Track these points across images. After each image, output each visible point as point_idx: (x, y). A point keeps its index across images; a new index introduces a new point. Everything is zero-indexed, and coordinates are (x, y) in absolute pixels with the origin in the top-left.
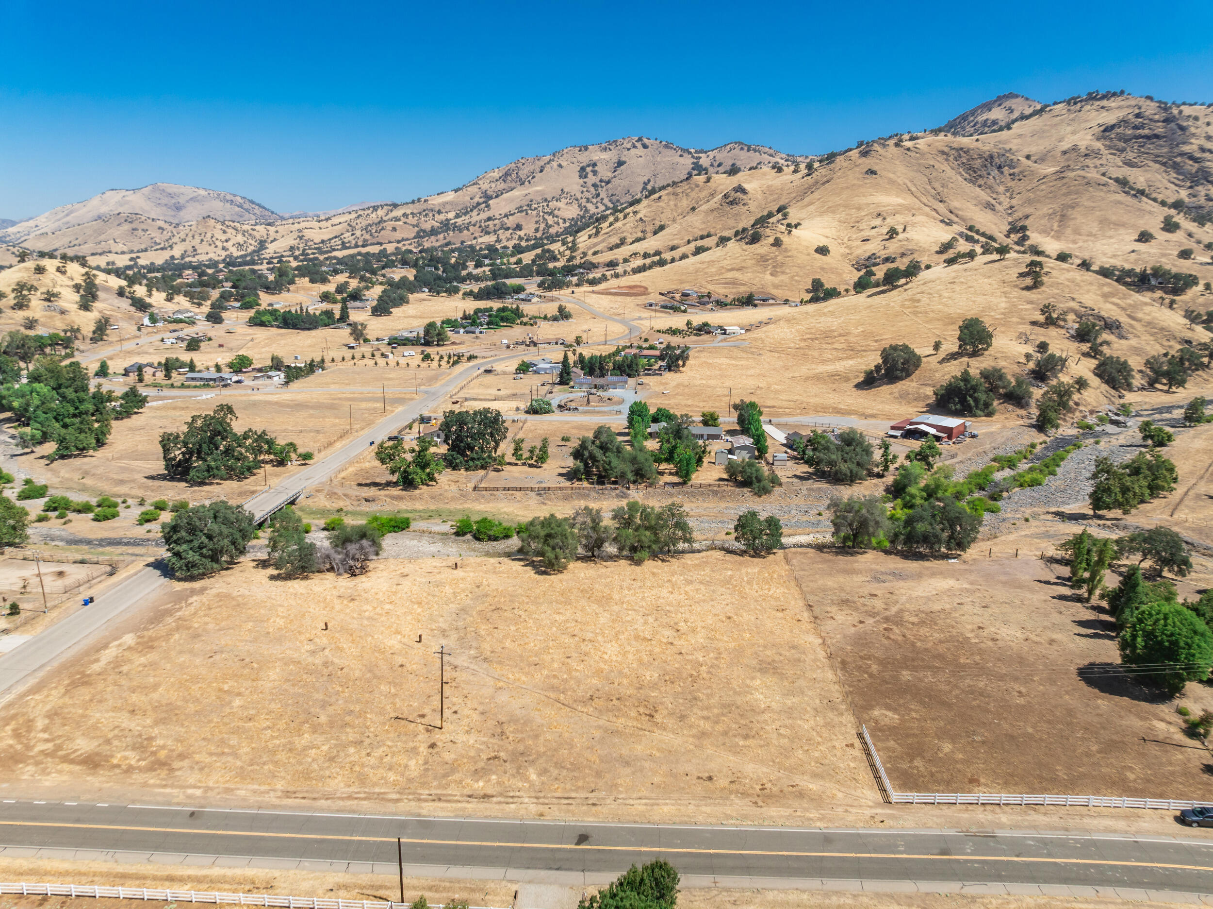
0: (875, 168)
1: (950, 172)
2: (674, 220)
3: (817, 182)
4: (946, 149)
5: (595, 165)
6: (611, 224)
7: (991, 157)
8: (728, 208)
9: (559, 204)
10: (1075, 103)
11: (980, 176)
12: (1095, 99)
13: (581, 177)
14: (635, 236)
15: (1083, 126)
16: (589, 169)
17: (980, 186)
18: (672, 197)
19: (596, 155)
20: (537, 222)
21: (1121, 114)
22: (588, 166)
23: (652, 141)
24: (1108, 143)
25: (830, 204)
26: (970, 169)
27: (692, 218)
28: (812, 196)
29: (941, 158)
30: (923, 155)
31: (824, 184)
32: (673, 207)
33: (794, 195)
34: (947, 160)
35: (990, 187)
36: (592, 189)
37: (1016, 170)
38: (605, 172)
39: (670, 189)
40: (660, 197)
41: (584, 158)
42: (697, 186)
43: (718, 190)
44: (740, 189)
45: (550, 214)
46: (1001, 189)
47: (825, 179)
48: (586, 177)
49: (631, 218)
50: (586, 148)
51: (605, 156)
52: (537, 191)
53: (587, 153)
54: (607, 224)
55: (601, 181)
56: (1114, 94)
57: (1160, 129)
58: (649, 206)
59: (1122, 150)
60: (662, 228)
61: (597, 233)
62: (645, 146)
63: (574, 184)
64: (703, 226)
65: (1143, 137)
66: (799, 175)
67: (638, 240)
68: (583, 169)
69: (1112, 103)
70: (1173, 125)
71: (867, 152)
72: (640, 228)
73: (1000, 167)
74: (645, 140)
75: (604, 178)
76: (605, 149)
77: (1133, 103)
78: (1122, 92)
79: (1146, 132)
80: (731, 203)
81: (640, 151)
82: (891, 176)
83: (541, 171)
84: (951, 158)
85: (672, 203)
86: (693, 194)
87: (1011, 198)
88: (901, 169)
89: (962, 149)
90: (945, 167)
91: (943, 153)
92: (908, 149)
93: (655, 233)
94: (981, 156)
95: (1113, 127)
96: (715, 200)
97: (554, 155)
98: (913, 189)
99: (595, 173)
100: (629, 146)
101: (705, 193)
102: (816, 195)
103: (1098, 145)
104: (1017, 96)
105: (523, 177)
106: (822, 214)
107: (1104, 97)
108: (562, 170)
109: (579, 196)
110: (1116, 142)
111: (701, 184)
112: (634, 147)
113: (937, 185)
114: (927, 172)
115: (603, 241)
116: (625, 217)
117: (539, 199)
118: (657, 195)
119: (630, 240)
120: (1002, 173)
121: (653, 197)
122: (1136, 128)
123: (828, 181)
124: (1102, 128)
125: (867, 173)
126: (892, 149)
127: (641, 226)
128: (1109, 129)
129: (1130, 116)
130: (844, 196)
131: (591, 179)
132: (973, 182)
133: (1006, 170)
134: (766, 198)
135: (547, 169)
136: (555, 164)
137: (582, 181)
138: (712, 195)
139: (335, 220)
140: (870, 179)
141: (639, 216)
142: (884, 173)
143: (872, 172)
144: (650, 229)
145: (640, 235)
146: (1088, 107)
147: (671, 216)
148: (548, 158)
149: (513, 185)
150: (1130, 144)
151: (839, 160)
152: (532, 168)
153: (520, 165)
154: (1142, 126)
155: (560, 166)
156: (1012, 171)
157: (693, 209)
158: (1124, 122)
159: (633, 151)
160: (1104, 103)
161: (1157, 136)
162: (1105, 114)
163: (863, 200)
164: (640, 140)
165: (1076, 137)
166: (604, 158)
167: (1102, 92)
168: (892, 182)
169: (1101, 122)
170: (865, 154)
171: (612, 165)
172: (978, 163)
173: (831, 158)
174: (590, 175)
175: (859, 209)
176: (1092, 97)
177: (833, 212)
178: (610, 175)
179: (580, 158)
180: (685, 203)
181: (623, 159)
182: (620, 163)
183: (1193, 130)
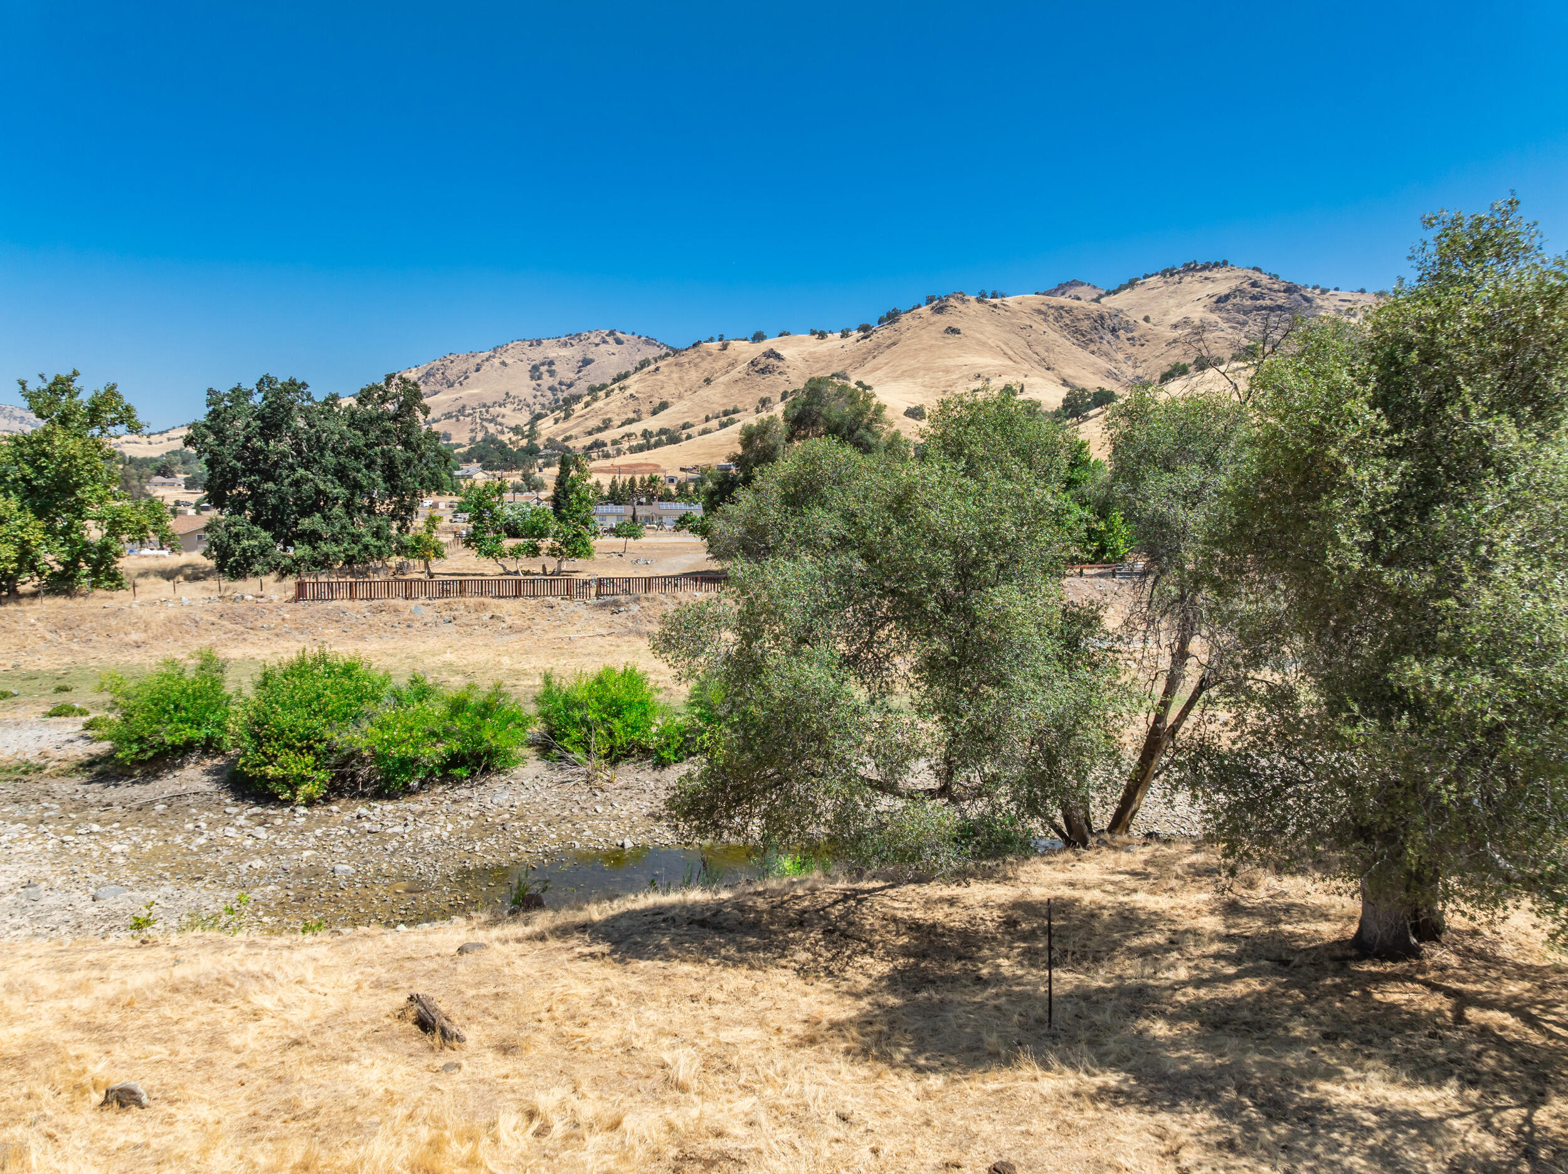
0: (955, 326)
1: (1053, 335)
2: (680, 397)
3: (879, 346)
4: (1043, 308)
5: (551, 363)
6: (587, 405)
7: (1102, 317)
8: (758, 378)
9: (502, 410)
10: (1172, 275)
11: (1091, 340)
12: (1194, 269)
13: (532, 378)
14: (624, 417)
15: (1188, 298)
16: (543, 369)
17: (1093, 353)
18: (674, 368)
19: (551, 350)
20: (472, 431)
21: (1234, 284)
22: (543, 364)
23: (628, 336)
24: (1224, 315)
25: (904, 368)
26: (1076, 332)
27: (706, 392)
28: (875, 361)
29: (1038, 318)
30: (1014, 313)
31: (888, 347)
32: (677, 380)
33: (848, 362)
34: (1045, 320)
35: (1106, 354)
36: (549, 394)
37: (1135, 334)
38: (565, 373)
39: (670, 359)
40: (657, 369)
41: (537, 355)
42: (710, 354)
43: (740, 358)
44: (772, 354)
45: (491, 421)
46: (1120, 356)
47: (889, 342)
48: (539, 378)
49: (617, 395)
50: (539, 343)
51: (565, 352)
52: (473, 395)
53: (540, 348)
54: (582, 405)
55: (561, 383)
56: (1216, 265)
57: (1281, 299)
58: (641, 380)
59: (1244, 324)
60: (664, 406)
61: (567, 417)
62: (619, 342)
63: (524, 387)
64: (725, 401)
65: (1265, 308)
66: (851, 339)
67: (630, 421)
68: (535, 368)
69: (1216, 274)
70: (1296, 296)
71: (942, 308)
72: (631, 407)
73: (1114, 331)
74: (619, 335)
75: (564, 380)
76: (565, 344)
77: (1241, 274)
78: (1225, 263)
79: (1268, 302)
80: (763, 371)
81: (612, 347)
82: (978, 336)
83: (477, 370)
84: (1051, 318)
85: (675, 376)
86: (705, 365)
87: (1135, 367)
88: (990, 328)
89: (1062, 308)
90: (1044, 327)
91: (1039, 312)
92: (995, 306)
93: (654, 413)
94: (1088, 317)
95: (1227, 297)
96: (739, 368)
97: (495, 350)
98: (1010, 353)
99: (552, 373)
100: (597, 341)
101: (722, 363)
102: (881, 359)
103: (1214, 317)
104: (1082, 284)
105: (452, 378)
106: (896, 379)
107: (1205, 268)
108: (507, 370)
109: (531, 401)
110: (1234, 314)
111: (715, 352)
112: (605, 342)
113: (1039, 349)
114: (1024, 333)
115: (577, 425)
116: (607, 395)
117: (475, 404)
118: (652, 367)
119: (617, 422)
120: (1118, 337)
121: (646, 370)
122: (1254, 298)
123: (894, 344)
124: (1214, 299)
125: (946, 331)
126: (974, 305)
127: (633, 405)
128: (1222, 299)
129: (1245, 285)
130: (922, 359)
131: (547, 381)
132: (1084, 345)
133: (1121, 333)
134: (809, 366)
135: (486, 367)
136: (496, 362)
137: (534, 383)
138: (732, 365)
139: (172, 434)
140: (953, 339)
141: (628, 393)
142: (968, 333)
143: (955, 331)
144: (645, 408)
145: (631, 415)
146: (1189, 279)
147: (677, 393)
148: (486, 354)
149: (437, 388)
150: (1252, 316)
151: (905, 319)
152: (464, 367)
153: (447, 362)
154: (1261, 297)
155: (504, 364)
156: (1130, 335)
157: (708, 381)
158: (1238, 292)
159: (603, 347)
160: (1207, 274)
161: (1280, 308)
162: (1211, 285)
163: (950, 362)
164: (612, 333)
165: (1184, 309)
166: (565, 356)
167: (1201, 263)
168: (983, 344)
169: (1210, 293)
170: (940, 310)
171: (575, 364)
172: (1085, 325)
173: (892, 317)
174: (546, 376)
175: (947, 371)
176: (1190, 268)
177: (912, 376)
178: (573, 376)
179: (531, 355)
180: (694, 376)
181: (590, 356)
182: (586, 362)
183: (1319, 302)
